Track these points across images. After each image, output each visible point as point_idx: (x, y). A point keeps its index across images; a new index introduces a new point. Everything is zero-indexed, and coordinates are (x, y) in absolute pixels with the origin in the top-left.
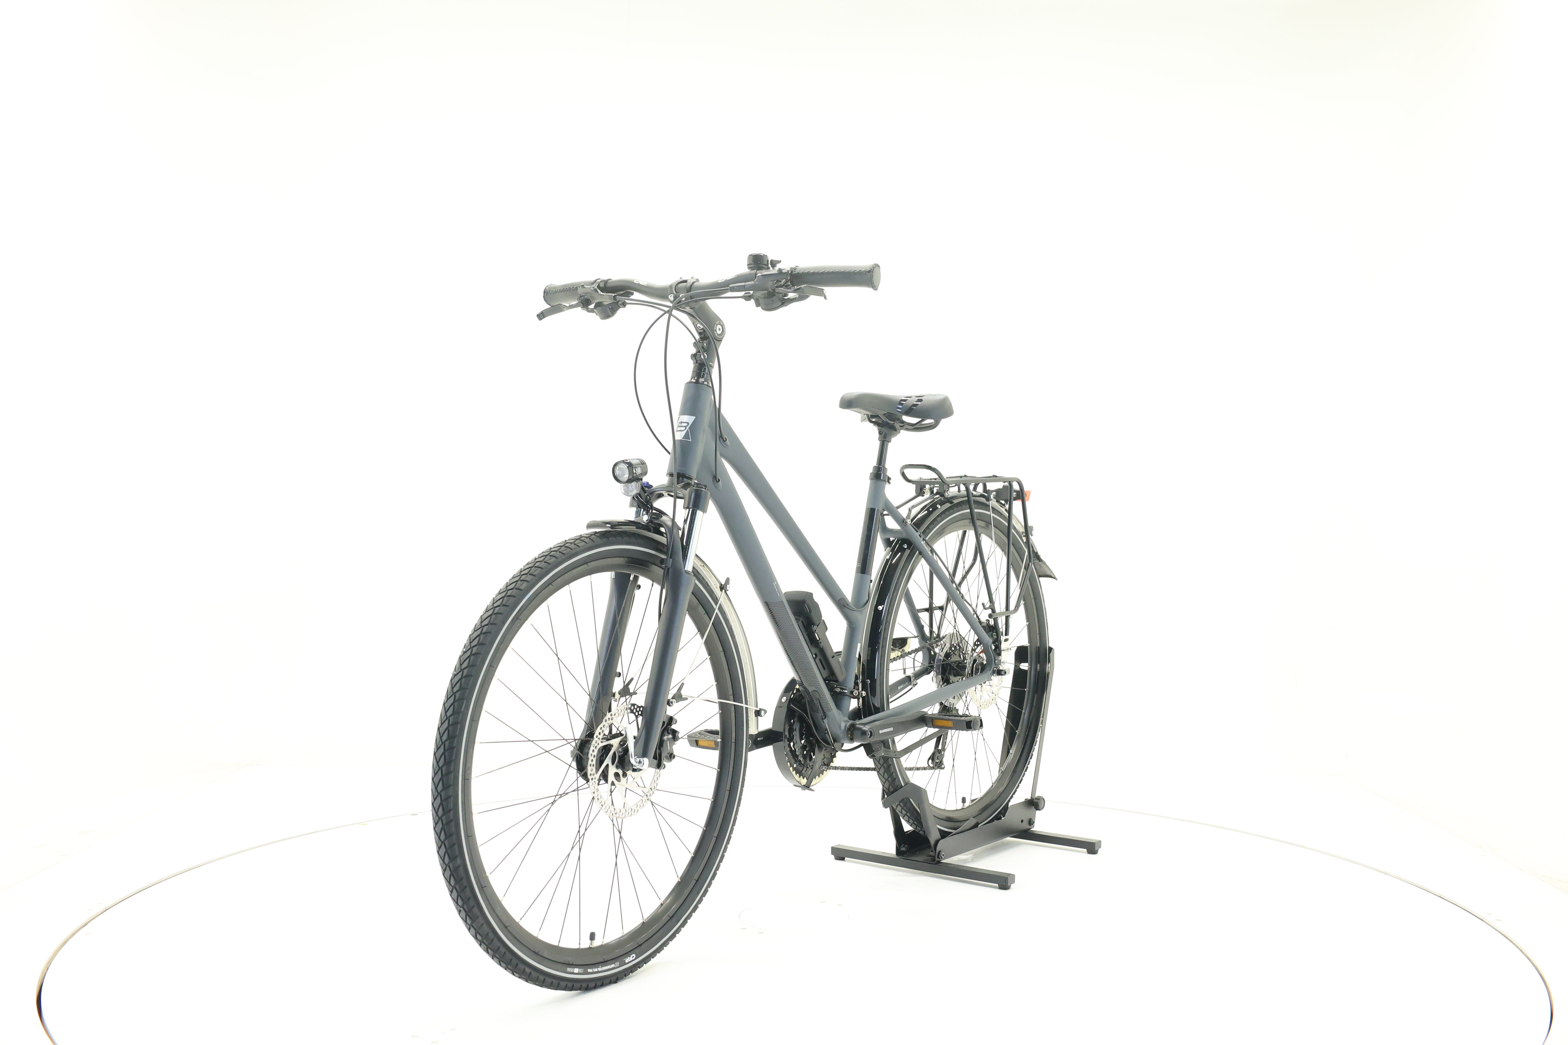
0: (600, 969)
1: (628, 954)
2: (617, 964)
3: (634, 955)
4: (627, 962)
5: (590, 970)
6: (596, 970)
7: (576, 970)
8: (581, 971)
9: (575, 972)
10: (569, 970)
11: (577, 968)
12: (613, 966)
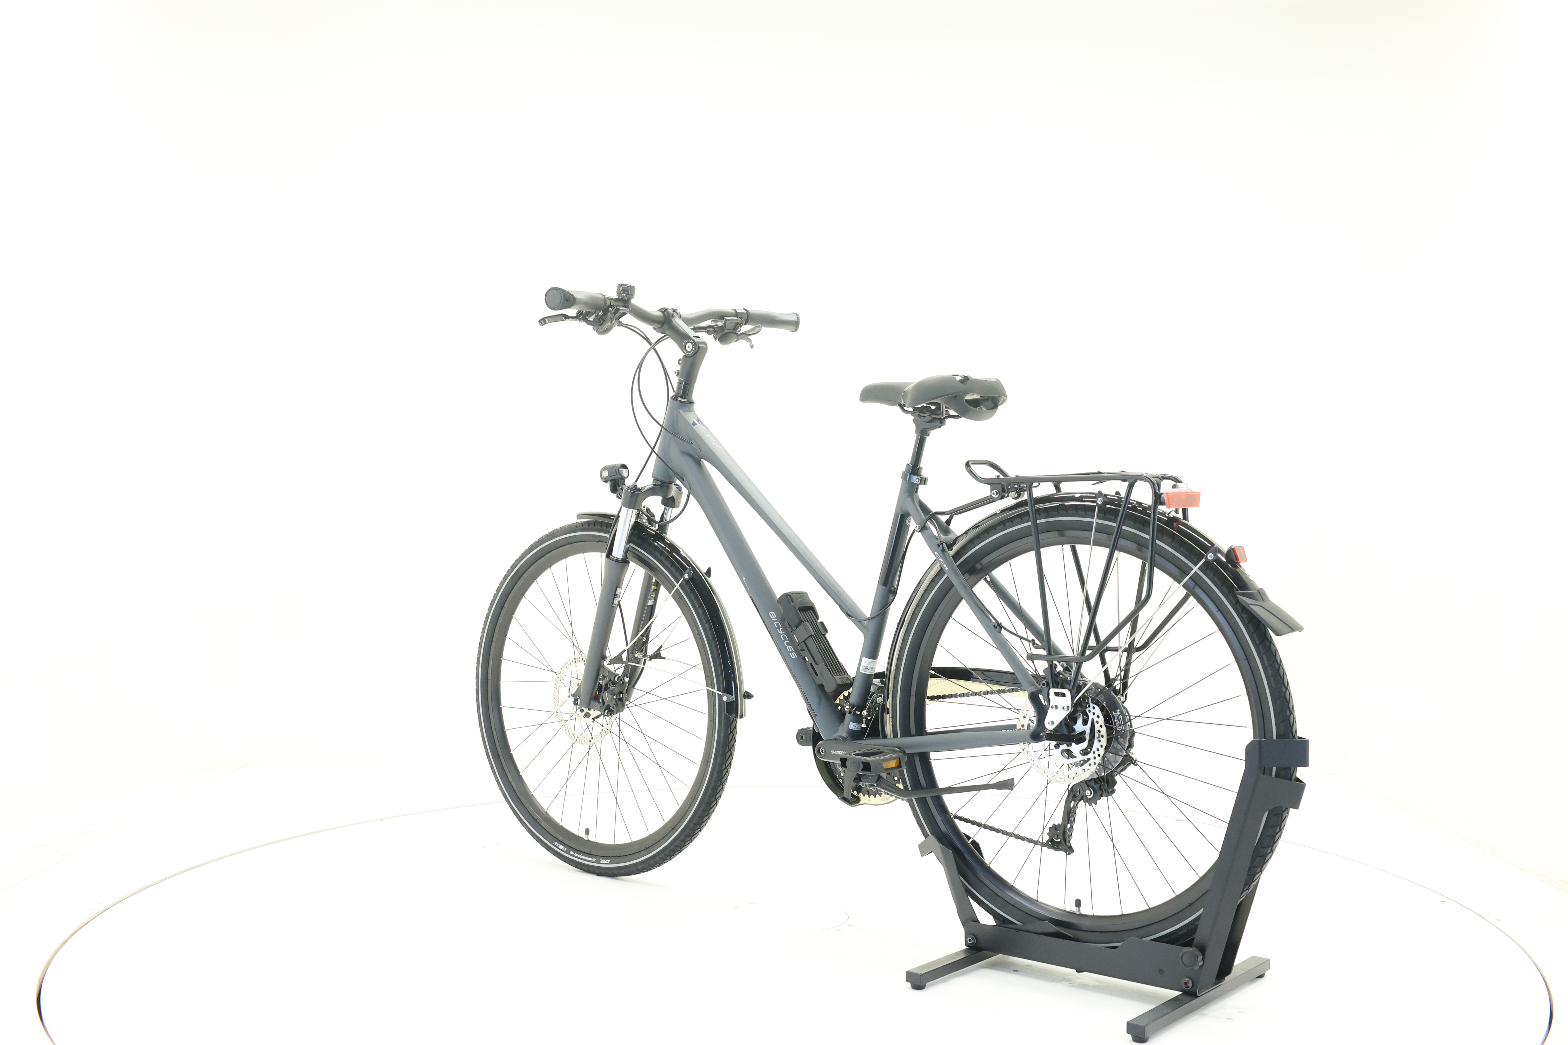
0: (579, 856)
1: (606, 857)
2: (594, 860)
3: (609, 861)
4: (601, 862)
5: (572, 853)
6: (577, 855)
7: (561, 847)
8: (565, 849)
9: (560, 847)
10: (556, 843)
11: (563, 846)
12: (590, 859)
